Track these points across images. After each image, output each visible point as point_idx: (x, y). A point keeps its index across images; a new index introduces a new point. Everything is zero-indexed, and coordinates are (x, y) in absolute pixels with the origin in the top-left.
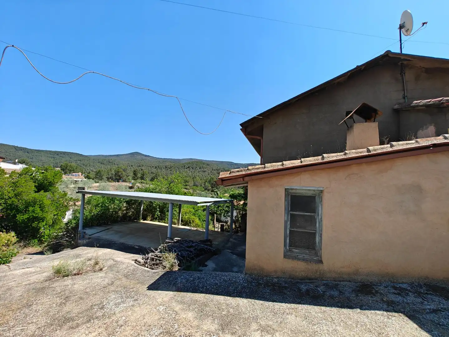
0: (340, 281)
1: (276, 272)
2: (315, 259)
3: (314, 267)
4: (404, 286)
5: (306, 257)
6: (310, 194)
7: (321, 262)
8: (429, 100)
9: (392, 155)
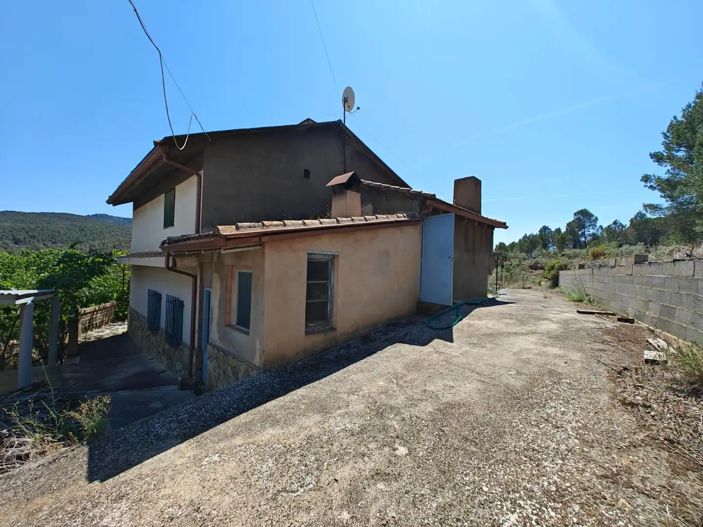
0: (348, 342)
1: (297, 354)
2: (328, 328)
3: (330, 335)
4: (382, 329)
5: (321, 328)
6: (323, 259)
7: (333, 329)
8: (371, 182)
9: (378, 226)
